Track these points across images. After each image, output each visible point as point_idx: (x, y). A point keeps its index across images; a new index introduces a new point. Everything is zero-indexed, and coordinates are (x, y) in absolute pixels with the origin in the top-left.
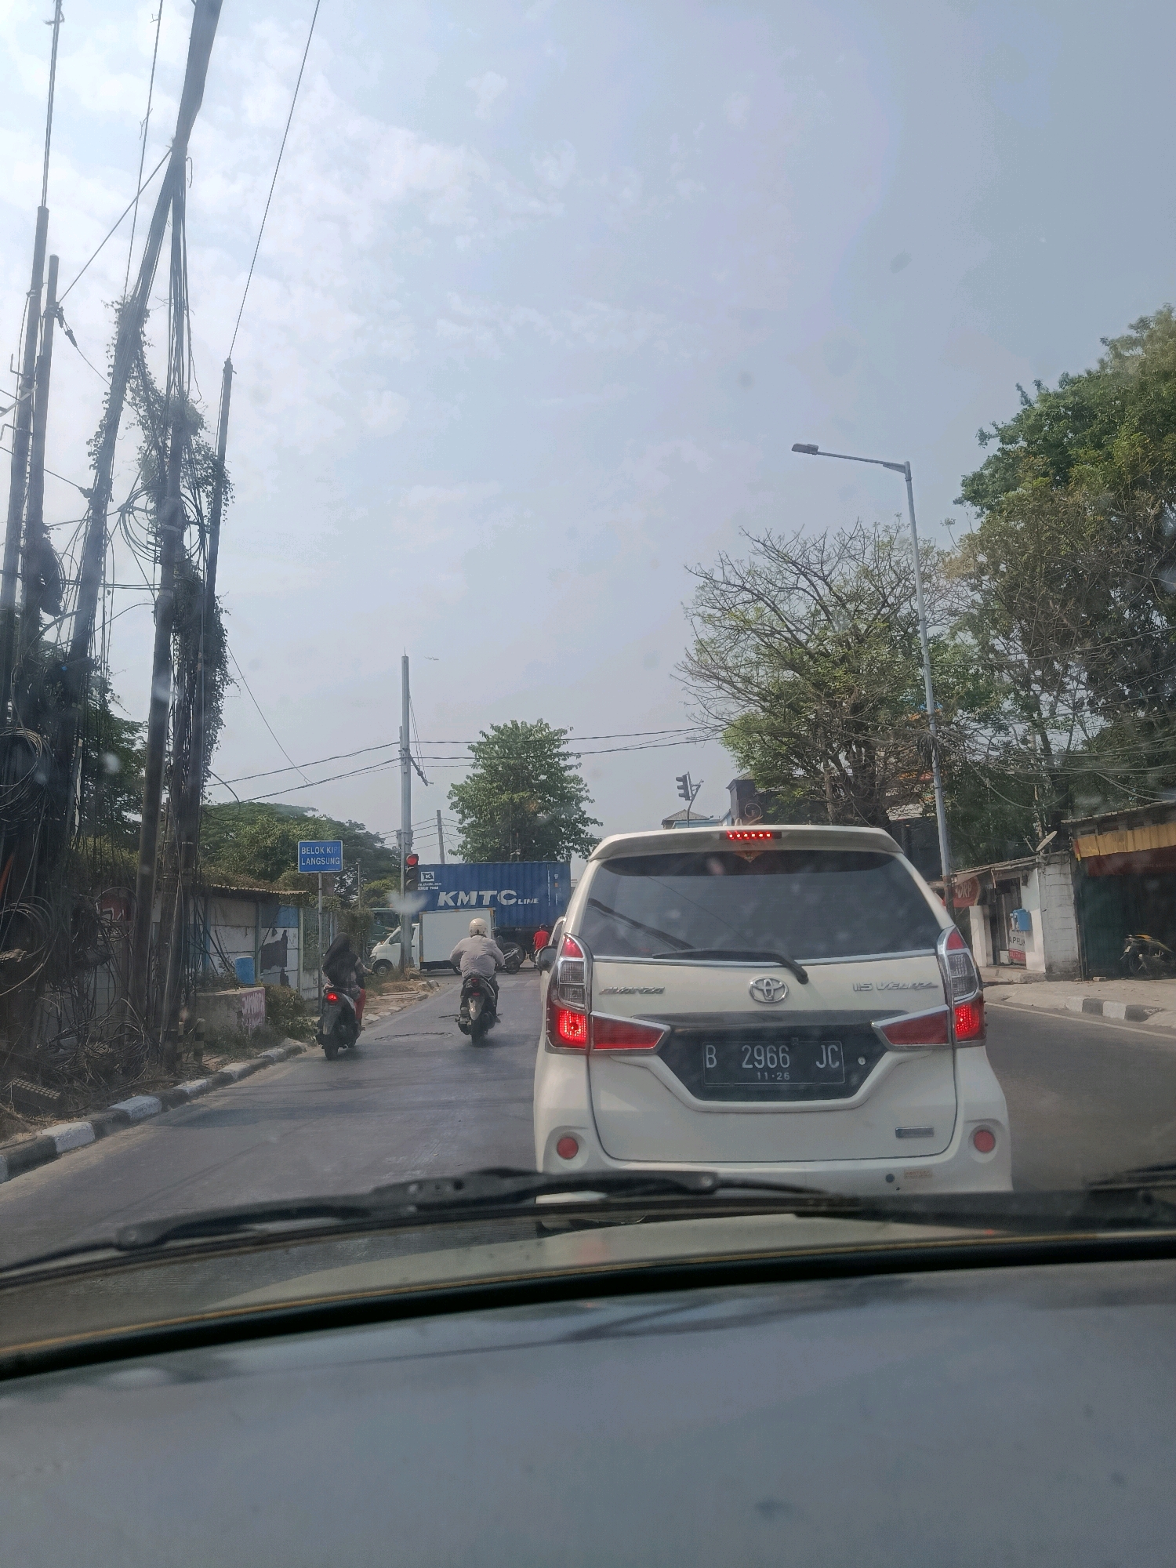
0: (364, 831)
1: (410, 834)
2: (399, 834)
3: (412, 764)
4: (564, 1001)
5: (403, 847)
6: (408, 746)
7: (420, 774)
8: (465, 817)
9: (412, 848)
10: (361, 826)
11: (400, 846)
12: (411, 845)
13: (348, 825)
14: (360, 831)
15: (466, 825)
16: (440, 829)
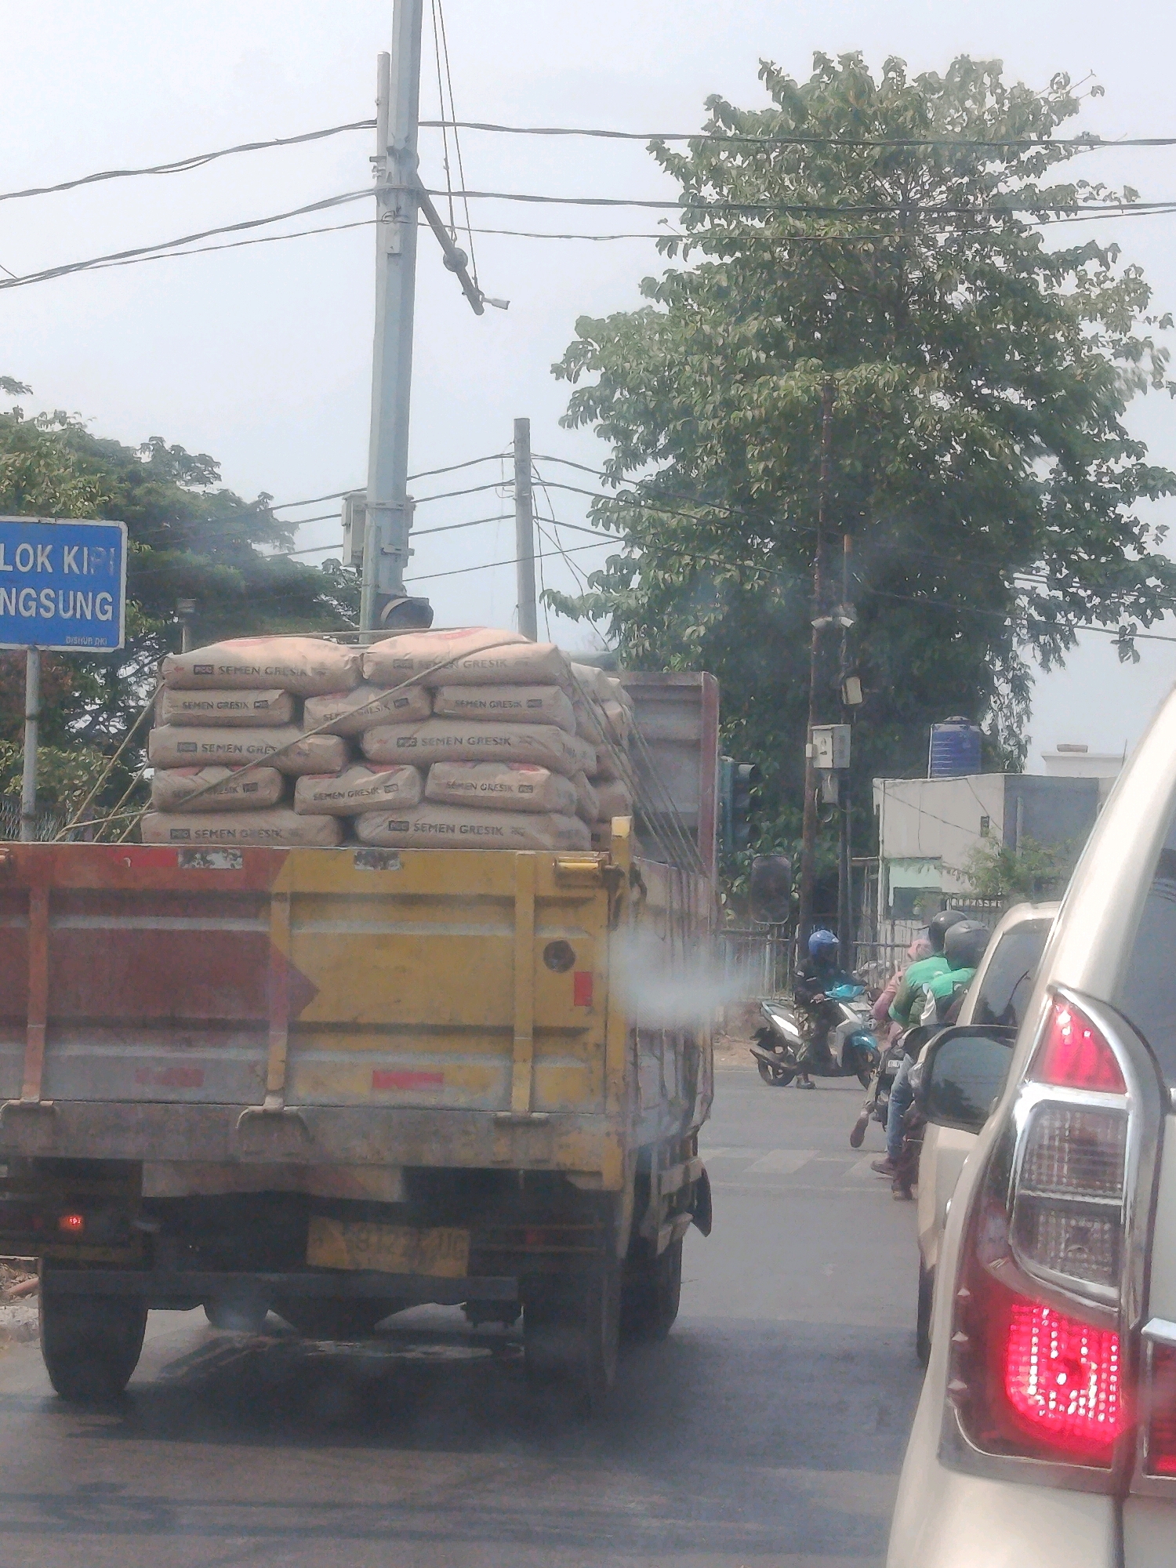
0: (214, 488)
1: (401, 510)
2: (356, 508)
3: (422, 217)
4: (1031, 1266)
5: (368, 568)
6: (411, 139)
7: (455, 261)
8: (630, 457)
9: (406, 573)
10: (203, 468)
11: (357, 559)
12: (398, 555)
13: (146, 457)
14: (198, 489)
15: (633, 488)
16: (524, 501)
